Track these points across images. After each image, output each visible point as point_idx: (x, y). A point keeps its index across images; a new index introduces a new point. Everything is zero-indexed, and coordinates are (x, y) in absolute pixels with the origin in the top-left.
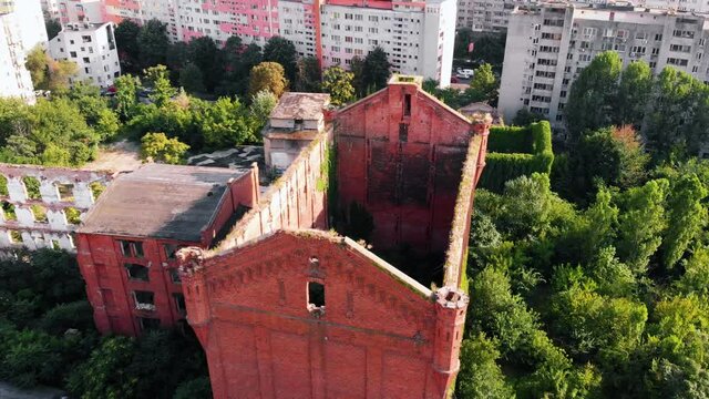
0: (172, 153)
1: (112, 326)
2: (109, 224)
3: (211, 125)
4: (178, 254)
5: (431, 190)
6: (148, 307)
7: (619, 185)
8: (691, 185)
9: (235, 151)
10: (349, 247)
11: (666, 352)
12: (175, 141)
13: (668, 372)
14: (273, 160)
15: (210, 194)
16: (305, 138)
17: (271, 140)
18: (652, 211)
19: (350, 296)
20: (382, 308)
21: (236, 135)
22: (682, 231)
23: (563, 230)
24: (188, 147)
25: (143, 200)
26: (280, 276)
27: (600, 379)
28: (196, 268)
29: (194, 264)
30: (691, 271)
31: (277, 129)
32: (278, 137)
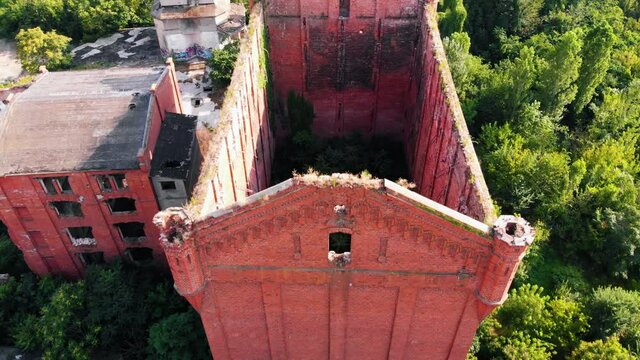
0: (53, 48)
1: (49, 268)
2: (21, 162)
3: (87, 10)
4: (156, 220)
5: (375, 70)
6: (87, 241)
7: (518, 33)
8: (604, 33)
9: (120, 36)
10: (392, 192)
11: (606, 201)
12: (53, 34)
13: (614, 221)
14: (169, 43)
15: (132, 107)
16: (201, 15)
17: (164, 21)
18: (572, 63)
19: (384, 243)
20: (423, 250)
21: (118, 18)
22: (594, 77)
23: (482, 88)
24: (70, 39)
25: (54, 125)
26: (295, 230)
27: (548, 234)
28: (186, 236)
29: (181, 230)
30: (603, 115)
31: (169, 8)
32: (171, 17)
